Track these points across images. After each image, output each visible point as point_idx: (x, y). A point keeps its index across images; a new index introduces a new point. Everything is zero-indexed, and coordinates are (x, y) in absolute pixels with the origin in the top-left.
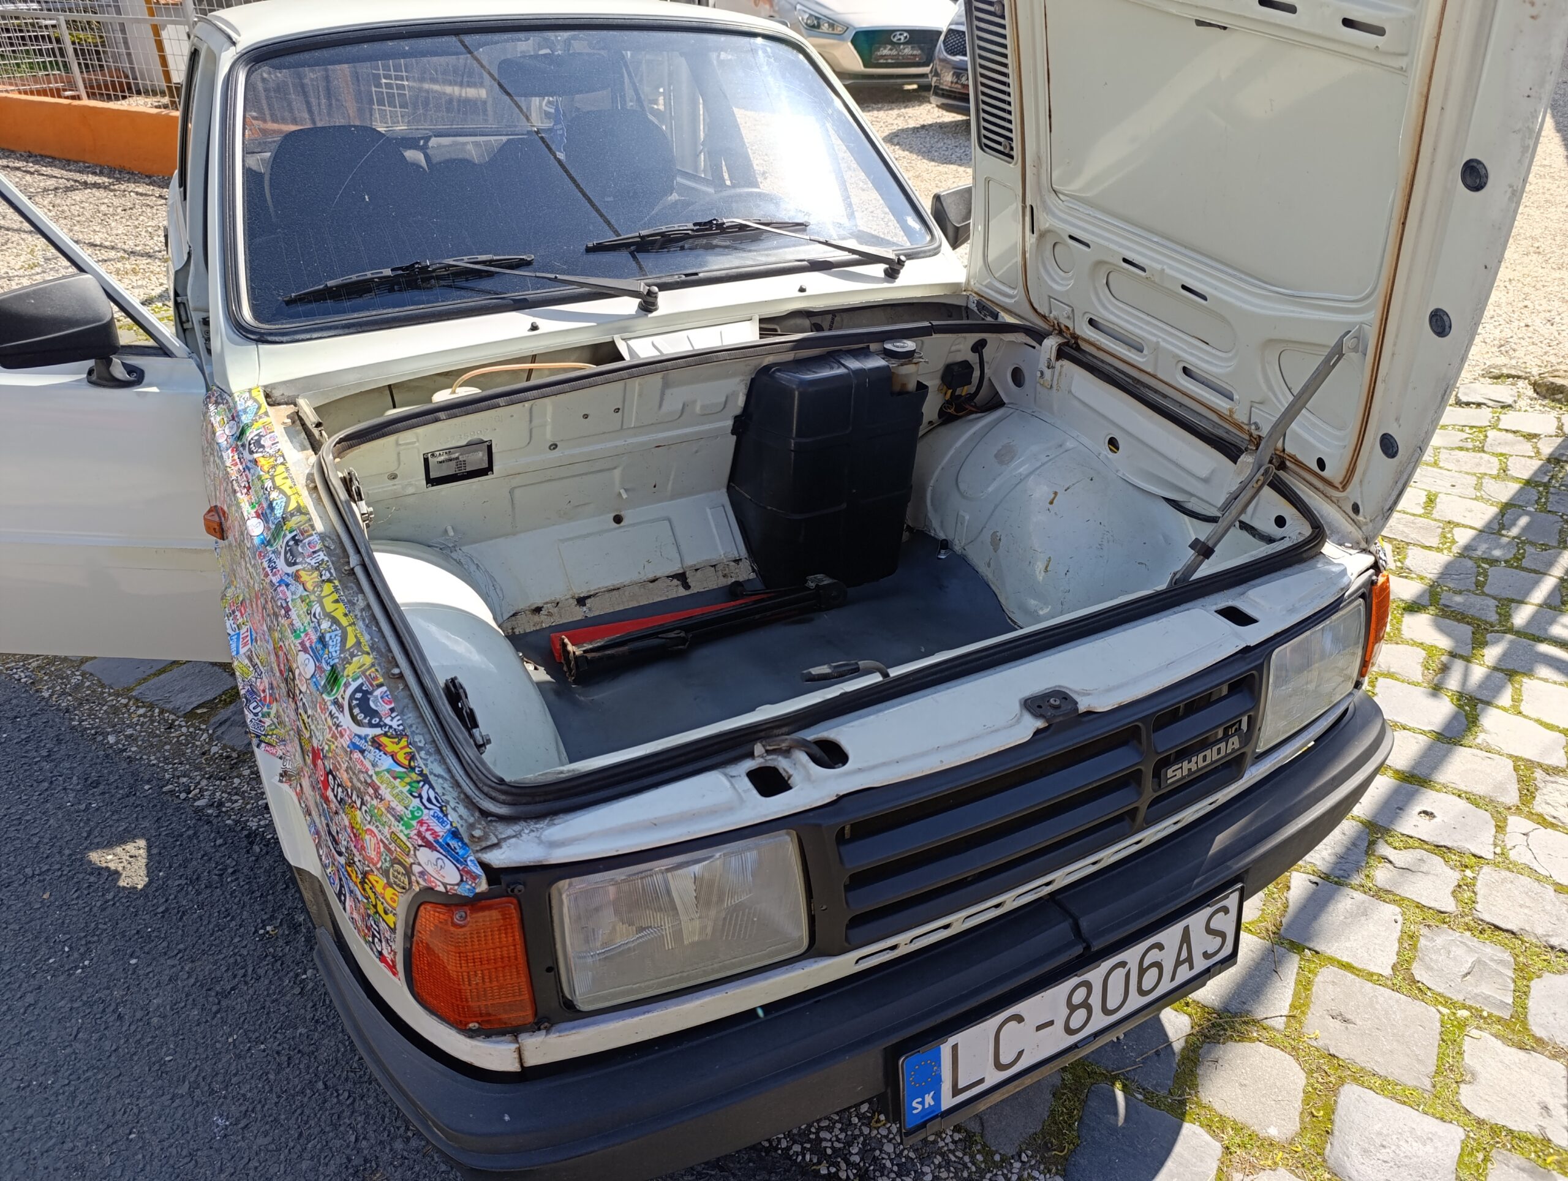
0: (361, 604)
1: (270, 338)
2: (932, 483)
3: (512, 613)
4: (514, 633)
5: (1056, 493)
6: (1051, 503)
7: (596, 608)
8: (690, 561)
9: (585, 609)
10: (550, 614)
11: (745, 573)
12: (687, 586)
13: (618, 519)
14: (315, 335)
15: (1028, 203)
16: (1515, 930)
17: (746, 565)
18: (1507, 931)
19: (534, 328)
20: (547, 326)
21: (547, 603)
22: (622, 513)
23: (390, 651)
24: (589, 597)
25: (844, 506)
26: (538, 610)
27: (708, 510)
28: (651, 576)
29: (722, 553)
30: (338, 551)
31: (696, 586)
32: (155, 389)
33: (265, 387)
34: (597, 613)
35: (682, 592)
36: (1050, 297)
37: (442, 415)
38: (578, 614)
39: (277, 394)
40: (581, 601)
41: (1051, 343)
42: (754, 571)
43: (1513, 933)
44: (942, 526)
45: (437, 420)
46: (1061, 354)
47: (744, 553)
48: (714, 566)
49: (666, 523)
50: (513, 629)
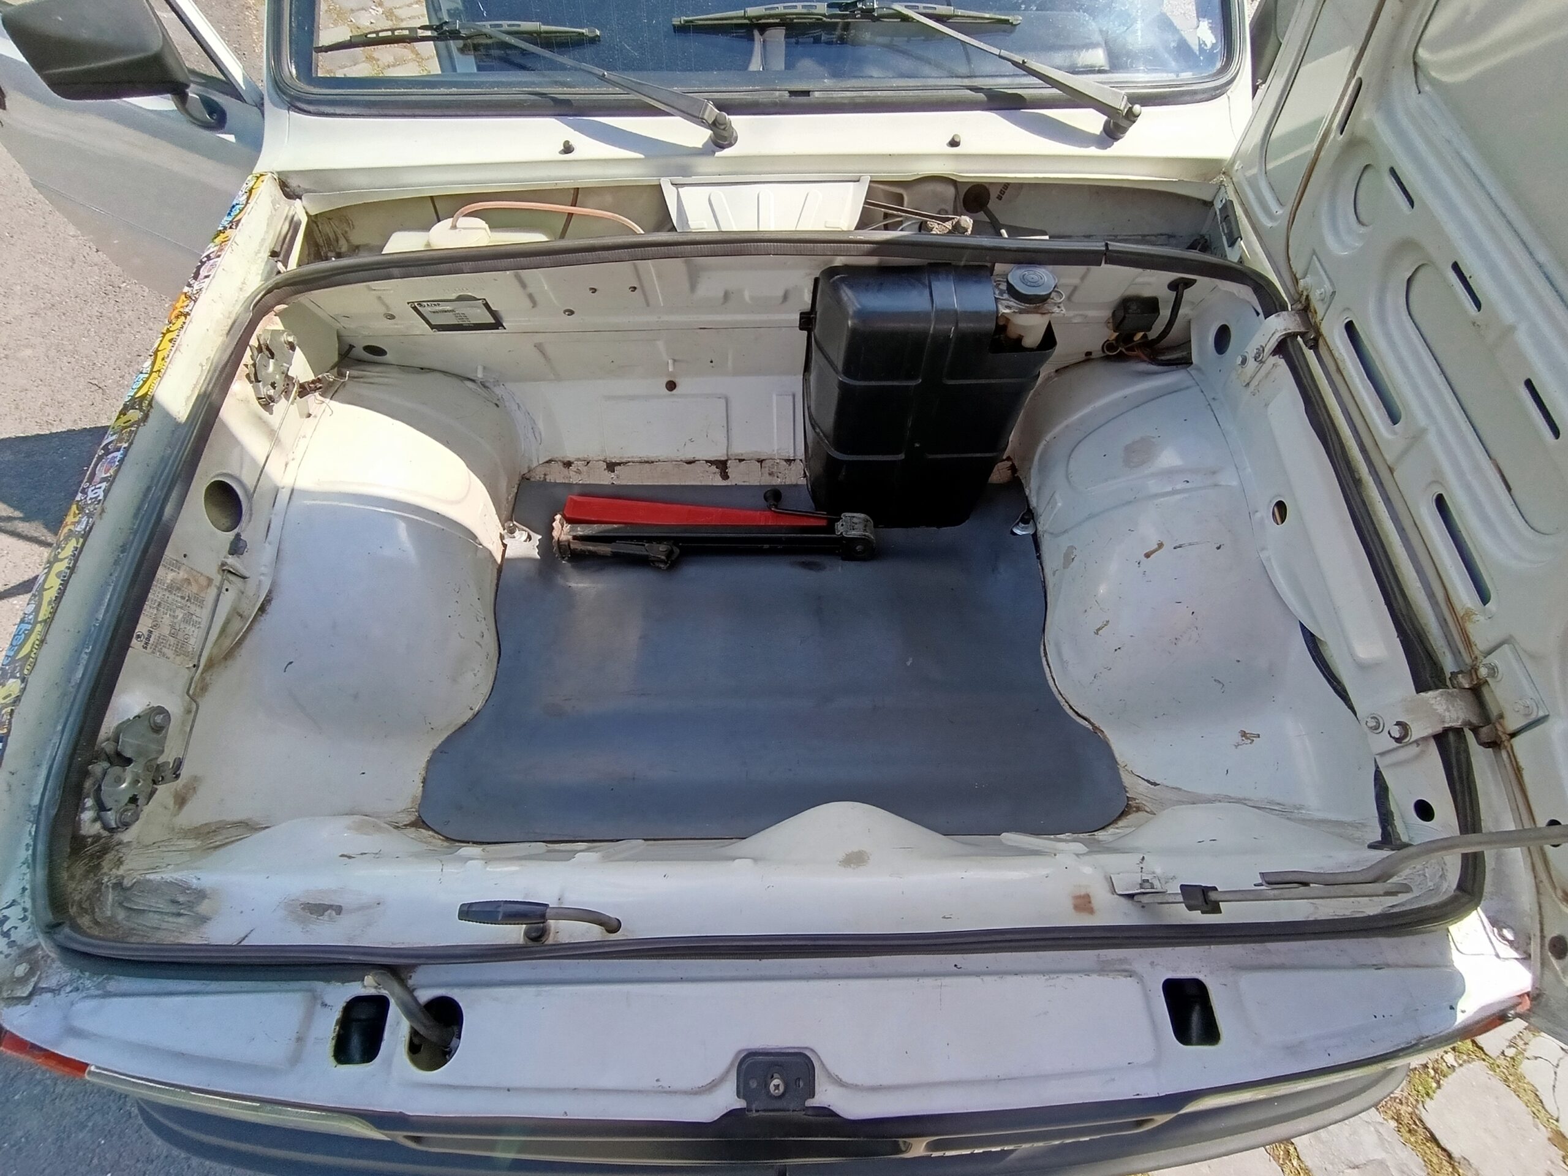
1: (299, 104)
2: (1048, 437)
3: (547, 459)
4: (545, 479)
5: (1160, 545)
6: (1147, 556)
7: (624, 478)
8: (740, 448)
9: (613, 475)
10: (579, 472)
11: (795, 476)
12: (725, 476)
13: (671, 386)
15: (1359, 74)
16: (1456, 1154)
17: (798, 468)
18: (1444, 1150)
19: (568, 149)
20: (588, 147)
21: (578, 460)
22: (676, 380)
24: (619, 464)
25: (902, 456)
26: (568, 464)
27: (774, 397)
28: (690, 457)
29: (776, 449)
31: (738, 476)
32: (231, 138)
33: (279, 173)
34: (624, 483)
35: (719, 481)
36: (1314, 253)
37: (395, 271)
38: (606, 479)
39: (293, 183)
40: (611, 466)
41: (1279, 325)
42: (805, 476)
43: (1450, 1155)
44: (1037, 490)
46: (1282, 348)
47: (801, 453)
48: (761, 461)
49: (723, 401)
50: (545, 475)
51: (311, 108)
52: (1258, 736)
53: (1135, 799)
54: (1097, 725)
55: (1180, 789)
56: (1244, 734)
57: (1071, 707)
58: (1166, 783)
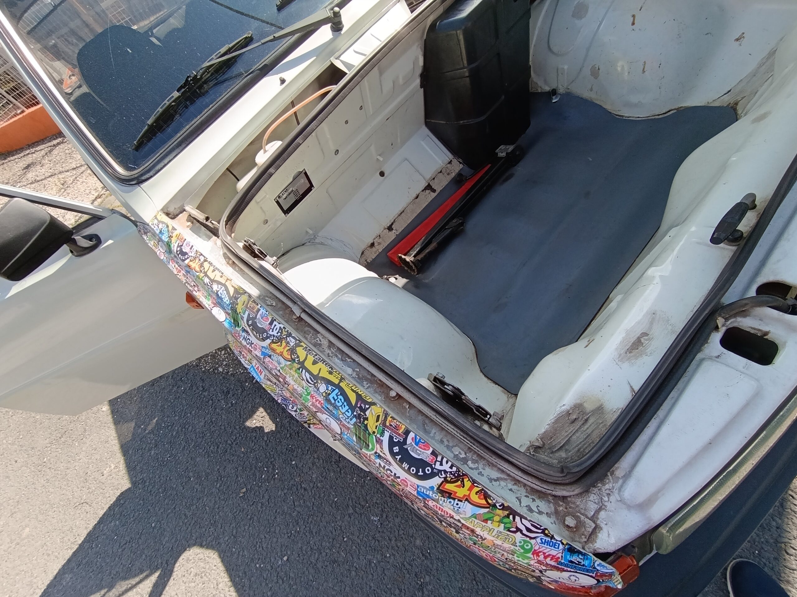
0: (325, 343)
1: (143, 178)
3: (361, 254)
4: (367, 262)
5: (634, 16)
6: (633, 24)
7: (399, 228)
8: (428, 176)
9: (394, 231)
10: (379, 244)
11: (457, 167)
12: (434, 191)
13: (382, 174)
14: (166, 161)
17: (455, 162)
19: (283, 81)
20: (289, 75)
21: (374, 239)
22: (382, 170)
23: (373, 375)
24: (392, 224)
25: (503, 97)
26: (372, 245)
27: (422, 143)
28: (415, 196)
29: (441, 162)
30: (280, 305)
31: (438, 188)
32: (110, 242)
33: (162, 210)
34: (400, 231)
35: (434, 195)
37: (271, 170)
38: (392, 236)
39: (171, 210)
40: (390, 228)
42: (460, 163)
44: (546, 82)
45: (271, 175)
47: (450, 156)
48: (441, 172)
49: (406, 161)
50: (366, 261)
51: (151, 173)
52: (743, 33)
53: (730, 103)
54: (677, 107)
55: (741, 80)
56: (737, 40)
57: (659, 115)
58: (733, 85)
